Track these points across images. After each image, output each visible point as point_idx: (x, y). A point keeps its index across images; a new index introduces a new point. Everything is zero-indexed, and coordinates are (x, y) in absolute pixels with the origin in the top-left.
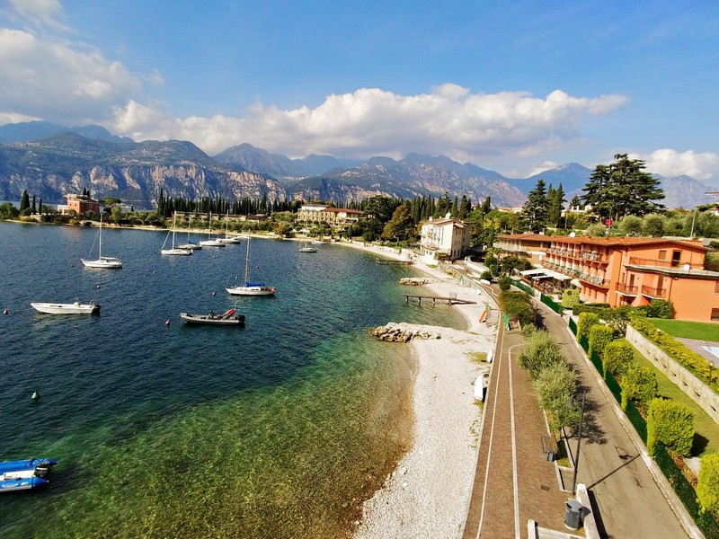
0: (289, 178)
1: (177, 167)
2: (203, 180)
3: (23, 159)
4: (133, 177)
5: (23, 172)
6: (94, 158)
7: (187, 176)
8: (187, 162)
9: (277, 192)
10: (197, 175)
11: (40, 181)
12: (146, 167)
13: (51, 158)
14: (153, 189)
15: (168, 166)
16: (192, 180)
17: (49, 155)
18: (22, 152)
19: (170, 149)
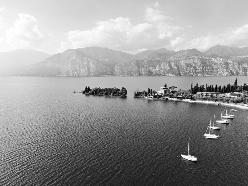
0: (240, 57)
1: (190, 59)
2: (200, 63)
3: (144, 63)
4: (174, 65)
5: (143, 67)
6: (163, 60)
7: (193, 62)
8: (193, 57)
9: (233, 64)
10: (197, 61)
11: (147, 69)
12: (179, 61)
13: (150, 61)
14: (181, 68)
15: (187, 59)
16: (195, 63)
17: (150, 60)
18: (143, 61)
19: (187, 53)
